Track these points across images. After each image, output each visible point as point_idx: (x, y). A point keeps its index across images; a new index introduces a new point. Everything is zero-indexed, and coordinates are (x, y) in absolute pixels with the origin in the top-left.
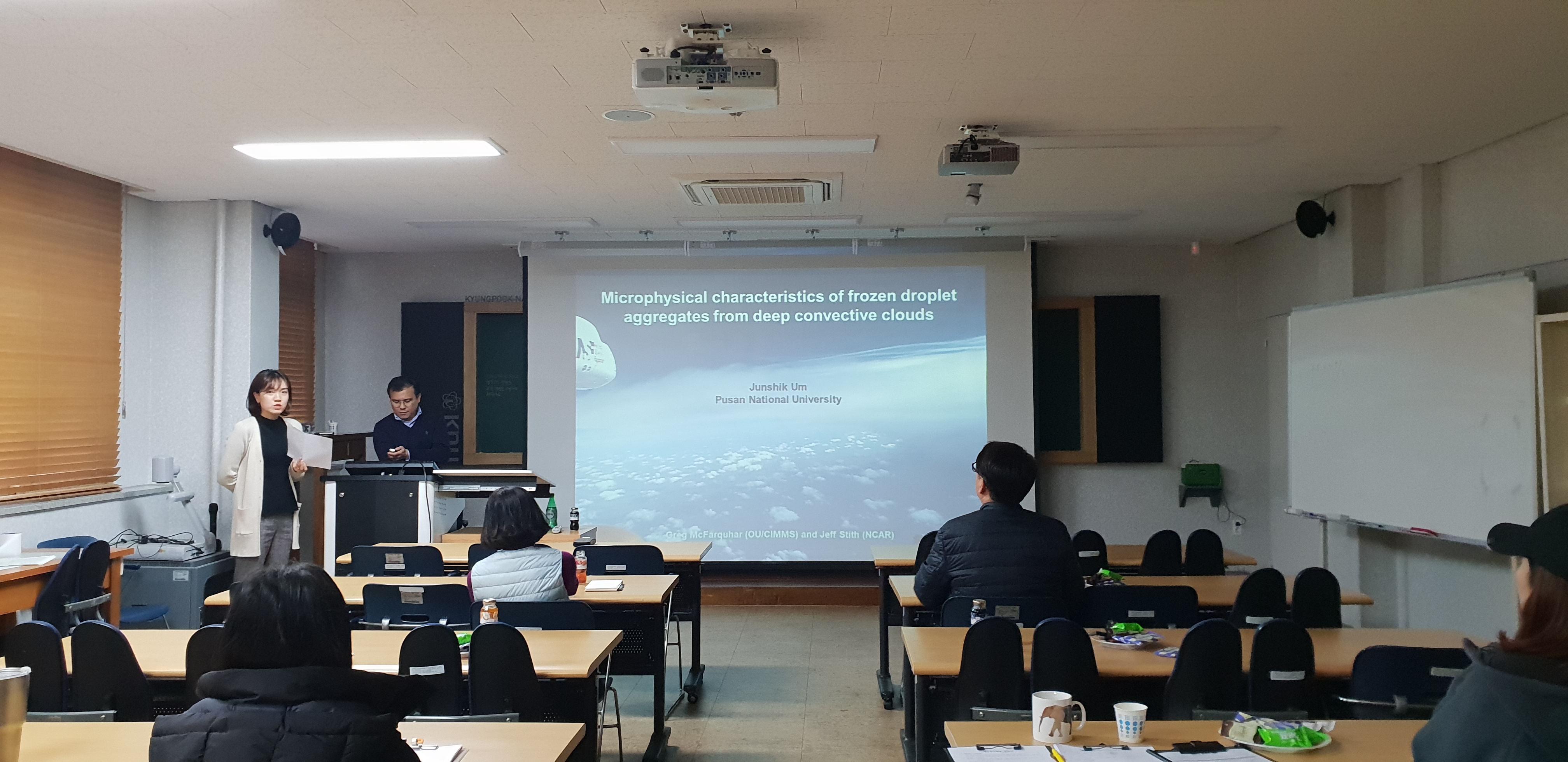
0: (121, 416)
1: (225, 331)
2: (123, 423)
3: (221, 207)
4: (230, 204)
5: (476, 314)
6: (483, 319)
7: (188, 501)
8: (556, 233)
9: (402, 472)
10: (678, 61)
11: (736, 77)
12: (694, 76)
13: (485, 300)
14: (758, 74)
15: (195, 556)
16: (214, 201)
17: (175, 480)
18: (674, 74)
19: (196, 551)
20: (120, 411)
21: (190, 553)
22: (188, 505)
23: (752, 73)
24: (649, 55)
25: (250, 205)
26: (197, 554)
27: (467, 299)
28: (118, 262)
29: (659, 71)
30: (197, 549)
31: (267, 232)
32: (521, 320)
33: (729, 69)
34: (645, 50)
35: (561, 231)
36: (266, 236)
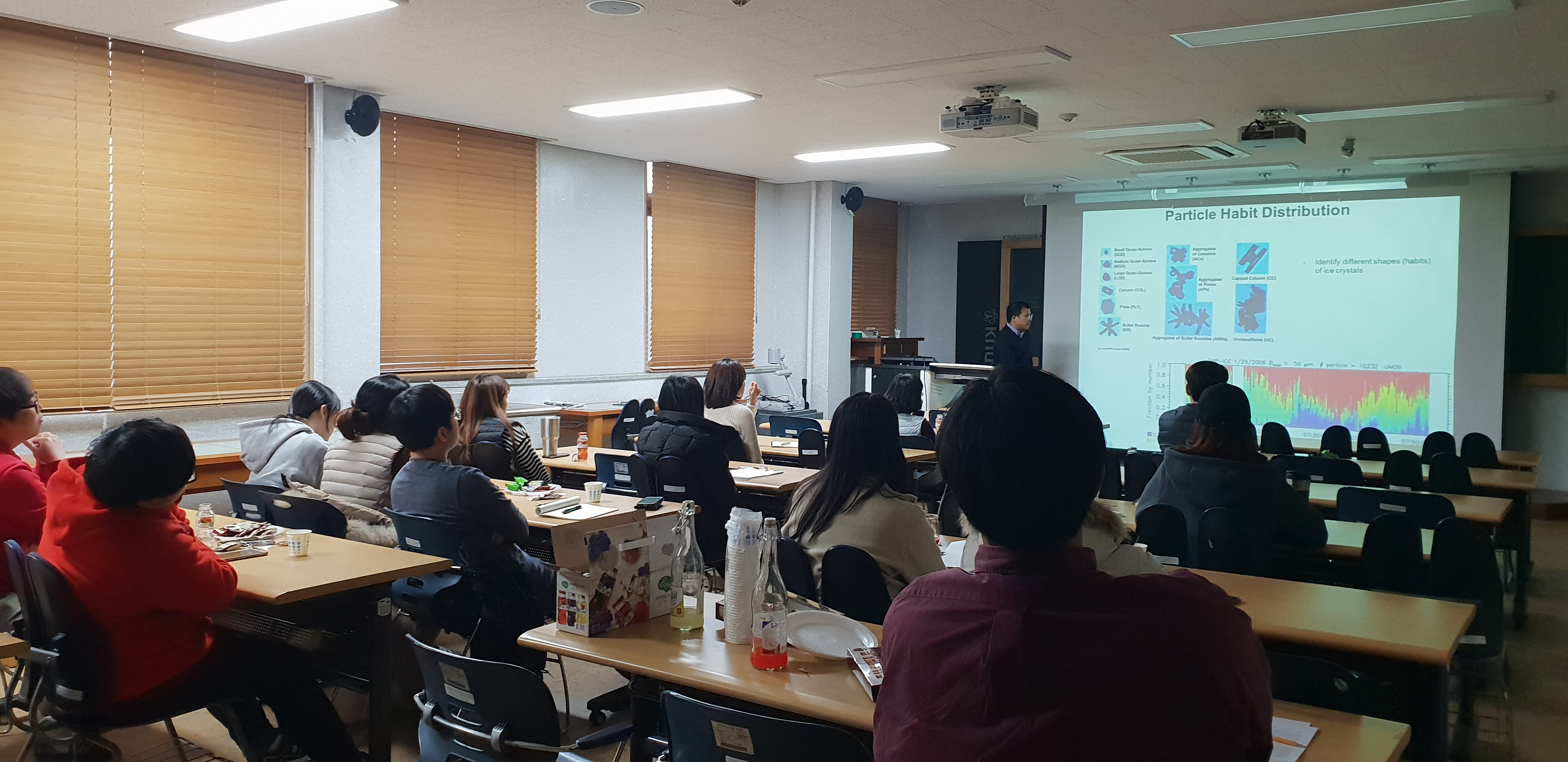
0: (755, 322)
1: (815, 269)
2: (756, 326)
3: (814, 186)
4: (818, 183)
5: (1010, 249)
6: (1016, 253)
7: (789, 376)
8: (1054, 186)
9: (913, 363)
10: (963, 113)
11: (995, 120)
12: (972, 122)
13: (1017, 239)
14: (1009, 117)
15: (790, 410)
16: (810, 182)
17: (782, 363)
18: (961, 121)
19: (790, 407)
20: (754, 319)
21: (787, 408)
22: (788, 378)
23: (1005, 117)
24: (950, 111)
25: (831, 183)
26: (791, 409)
27: (1004, 238)
28: (753, 226)
29: (952, 120)
30: (791, 406)
31: (843, 200)
32: (1040, 253)
33: (992, 115)
34: (948, 108)
35: (1057, 185)
36: (843, 203)
